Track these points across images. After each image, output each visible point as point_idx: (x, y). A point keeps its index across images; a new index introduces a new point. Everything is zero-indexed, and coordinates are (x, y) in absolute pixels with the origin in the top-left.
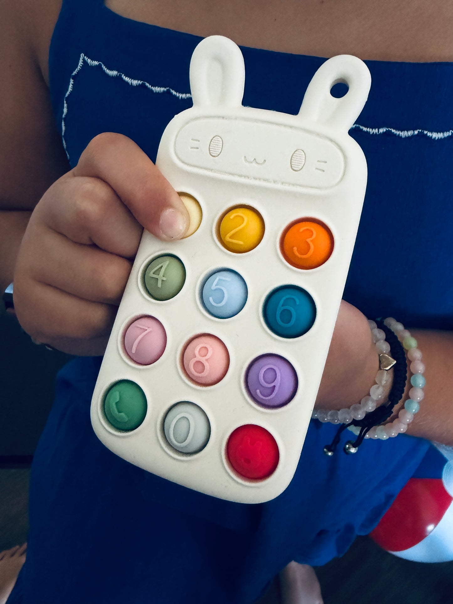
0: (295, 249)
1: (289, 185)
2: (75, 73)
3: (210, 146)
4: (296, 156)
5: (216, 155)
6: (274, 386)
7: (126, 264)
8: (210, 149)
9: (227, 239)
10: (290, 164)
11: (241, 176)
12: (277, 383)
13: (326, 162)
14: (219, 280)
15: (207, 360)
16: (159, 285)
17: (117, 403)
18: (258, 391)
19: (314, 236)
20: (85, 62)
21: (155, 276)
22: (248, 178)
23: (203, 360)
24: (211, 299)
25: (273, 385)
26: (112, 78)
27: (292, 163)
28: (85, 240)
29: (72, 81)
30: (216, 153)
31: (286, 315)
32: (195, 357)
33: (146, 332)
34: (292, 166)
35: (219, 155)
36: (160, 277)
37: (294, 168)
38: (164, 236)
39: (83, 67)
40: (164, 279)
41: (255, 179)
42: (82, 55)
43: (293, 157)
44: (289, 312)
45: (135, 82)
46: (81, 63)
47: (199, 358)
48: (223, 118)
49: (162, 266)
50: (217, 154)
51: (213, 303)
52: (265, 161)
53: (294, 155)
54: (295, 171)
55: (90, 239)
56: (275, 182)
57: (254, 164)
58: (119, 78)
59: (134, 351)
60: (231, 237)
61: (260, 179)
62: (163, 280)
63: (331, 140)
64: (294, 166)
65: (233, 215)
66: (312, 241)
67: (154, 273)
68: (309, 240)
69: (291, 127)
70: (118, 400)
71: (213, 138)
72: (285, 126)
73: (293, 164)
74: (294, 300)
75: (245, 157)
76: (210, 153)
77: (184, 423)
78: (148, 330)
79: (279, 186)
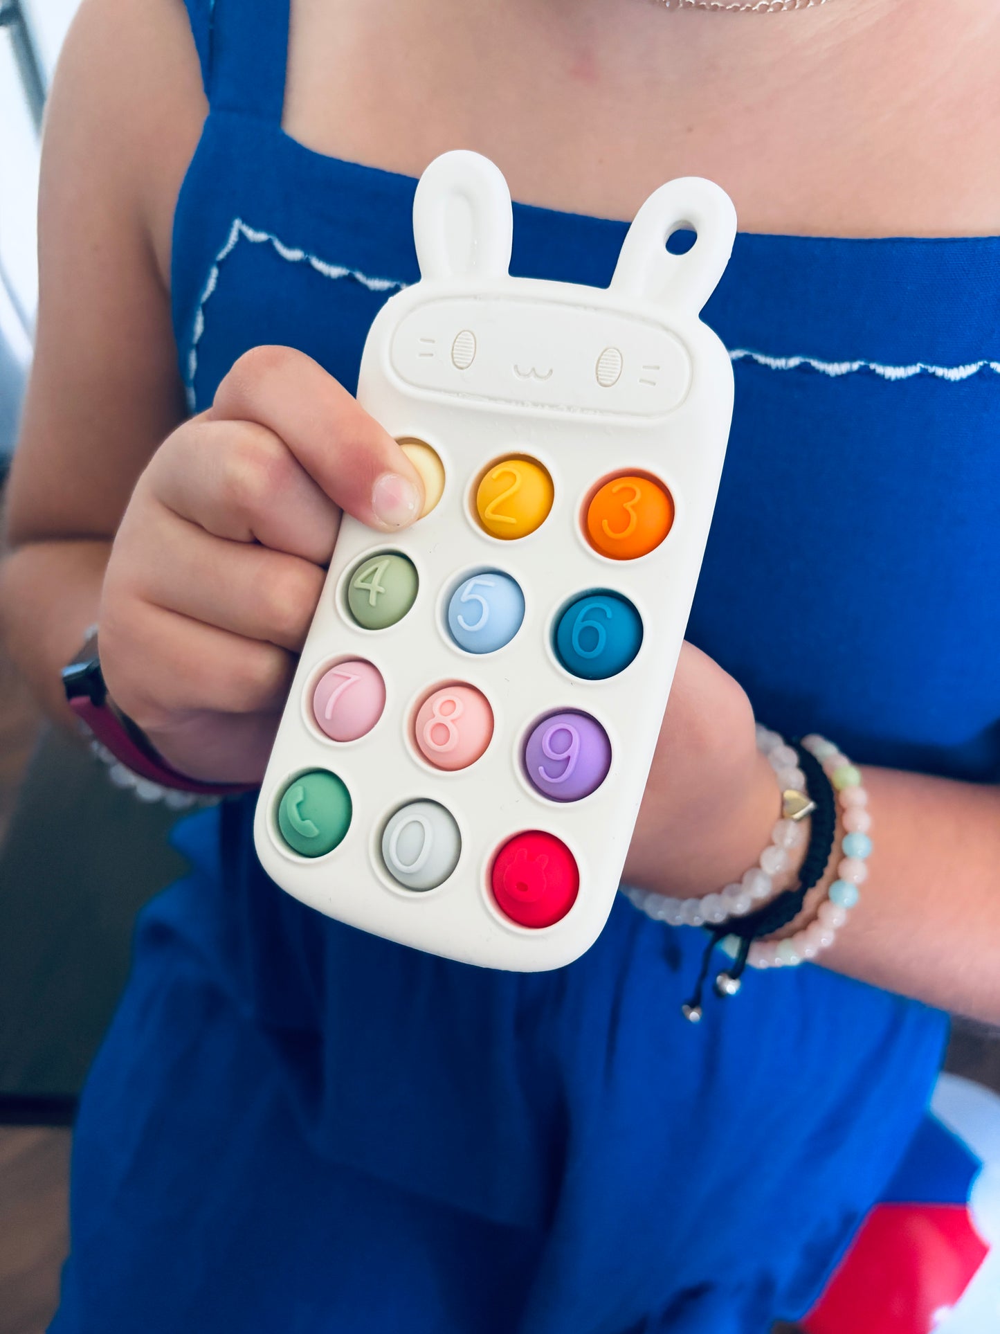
0: (605, 522)
1: (595, 412)
2: (221, 255)
3: (453, 350)
4: (606, 359)
5: (465, 365)
6: (569, 758)
7: (316, 572)
8: (454, 356)
9: (488, 514)
10: (595, 374)
11: (509, 401)
12: (574, 751)
13: (658, 368)
14: (476, 585)
15: (453, 721)
16: (373, 601)
17: (299, 805)
18: (541, 768)
19: (638, 496)
20: (241, 235)
21: (365, 586)
22: (523, 404)
23: (447, 721)
24: (460, 618)
25: (565, 755)
26: (294, 264)
27: (599, 373)
28: (243, 534)
29: (214, 272)
30: (465, 361)
31: (590, 636)
32: (434, 716)
33: (349, 682)
34: (600, 377)
35: (470, 365)
36: (374, 585)
37: (602, 381)
38: (383, 524)
39: (238, 245)
40: (381, 590)
41: (535, 405)
42: (237, 223)
43: (601, 361)
44: (594, 631)
45: (335, 272)
46: (233, 238)
47: (440, 718)
48: (475, 297)
49: (376, 569)
50: (466, 363)
51: (465, 626)
52: (551, 371)
53: (603, 357)
54: (605, 386)
55: (251, 532)
56: (569, 408)
57: (532, 378)
58: (305, 265)
59: (328, 715)
60: (494, 512)
61: (543, 406)
62: (378, 593)
63: (666, 329)
64: (602, 377)
65: (496, 472)
66: (633, 507)
67: (362, 581)
68: (628, 506)
69: (596, 309)
70: (300, 798)
71: (459, 334)
72: (585, 307)
73: (600, 375)
74: (604, 612)
75: (516, 367)
76: (454, 363)
77: (415, 829)
78: (354, 678)
79: (578, 416)
